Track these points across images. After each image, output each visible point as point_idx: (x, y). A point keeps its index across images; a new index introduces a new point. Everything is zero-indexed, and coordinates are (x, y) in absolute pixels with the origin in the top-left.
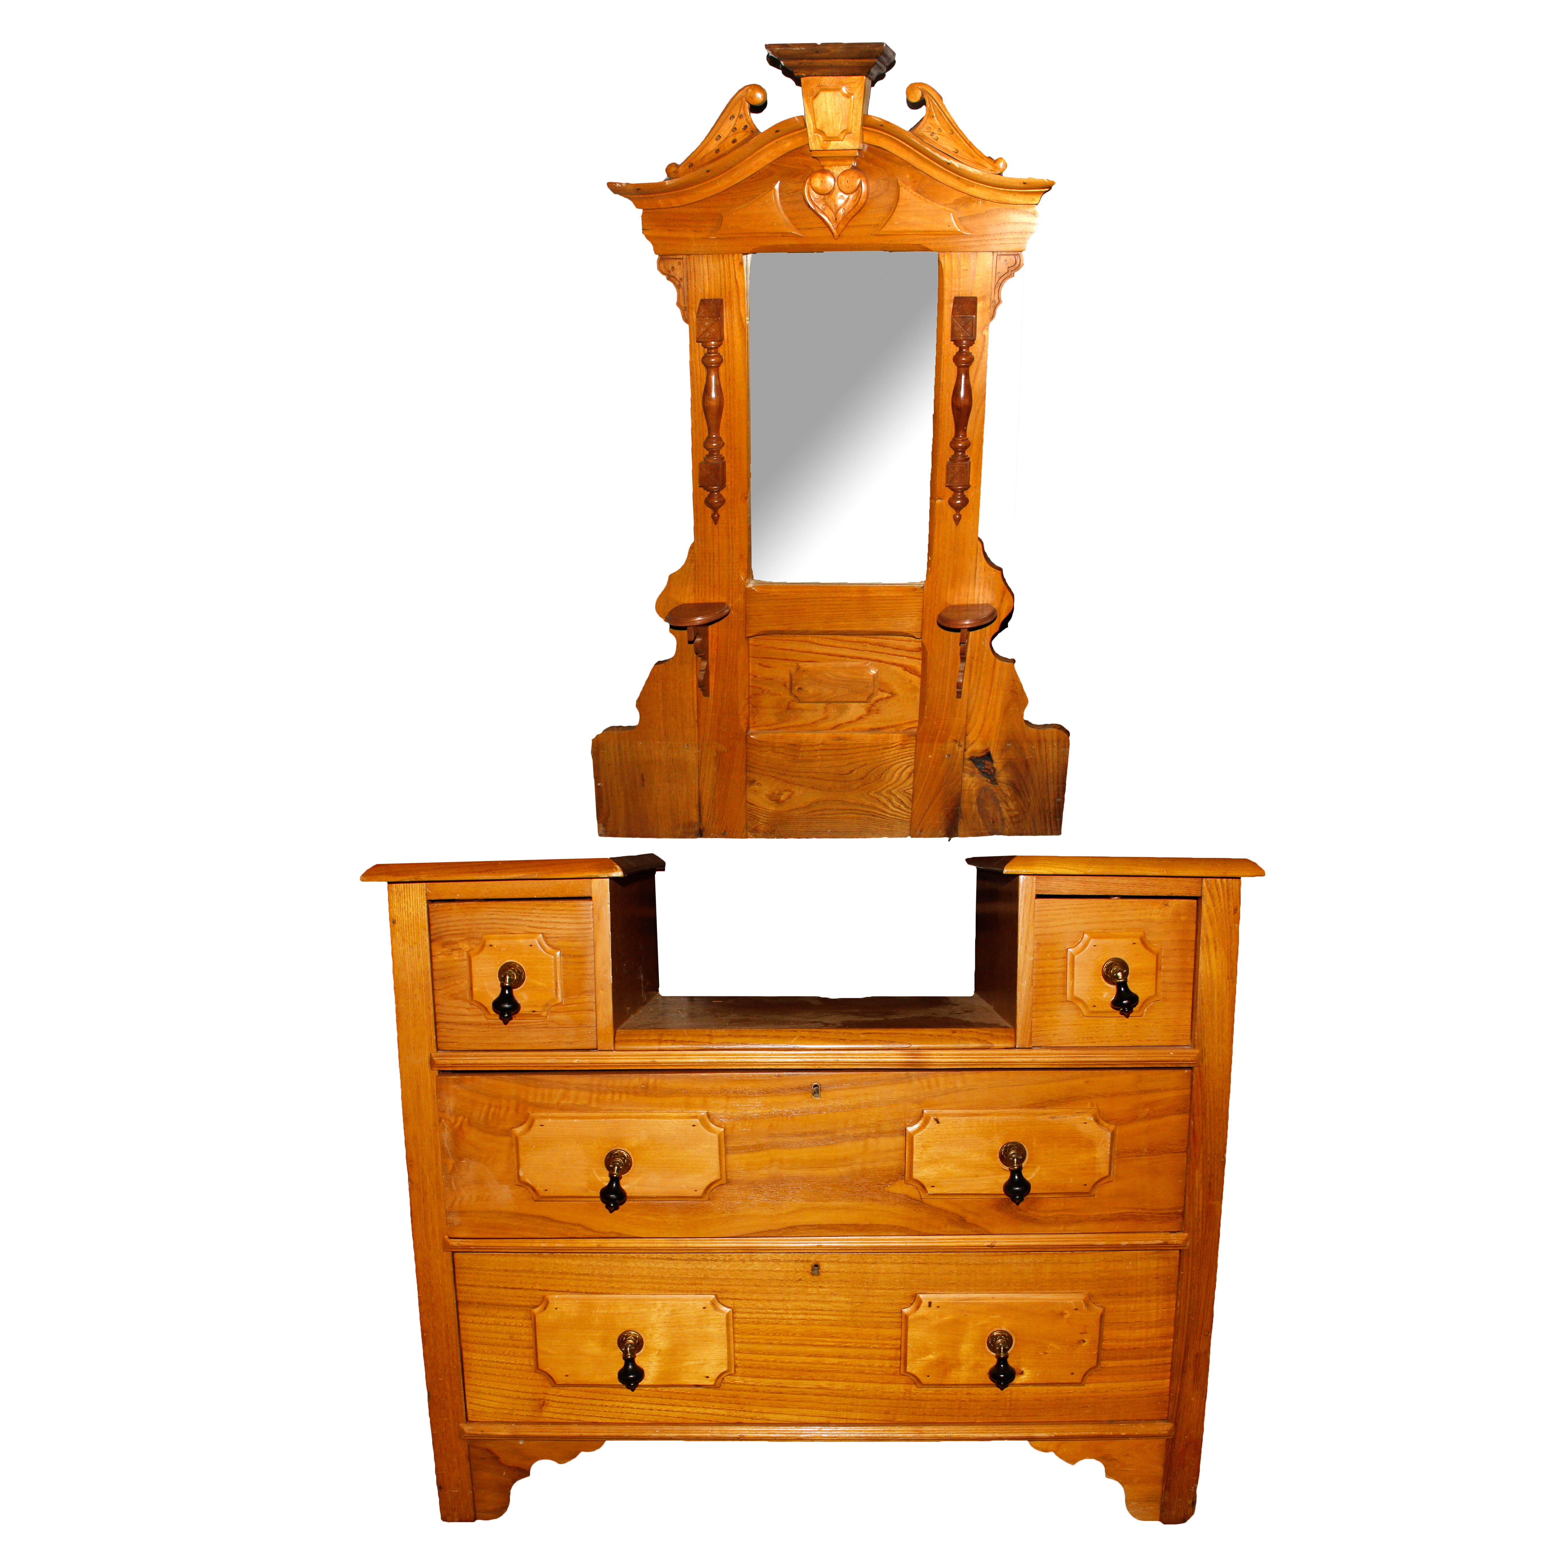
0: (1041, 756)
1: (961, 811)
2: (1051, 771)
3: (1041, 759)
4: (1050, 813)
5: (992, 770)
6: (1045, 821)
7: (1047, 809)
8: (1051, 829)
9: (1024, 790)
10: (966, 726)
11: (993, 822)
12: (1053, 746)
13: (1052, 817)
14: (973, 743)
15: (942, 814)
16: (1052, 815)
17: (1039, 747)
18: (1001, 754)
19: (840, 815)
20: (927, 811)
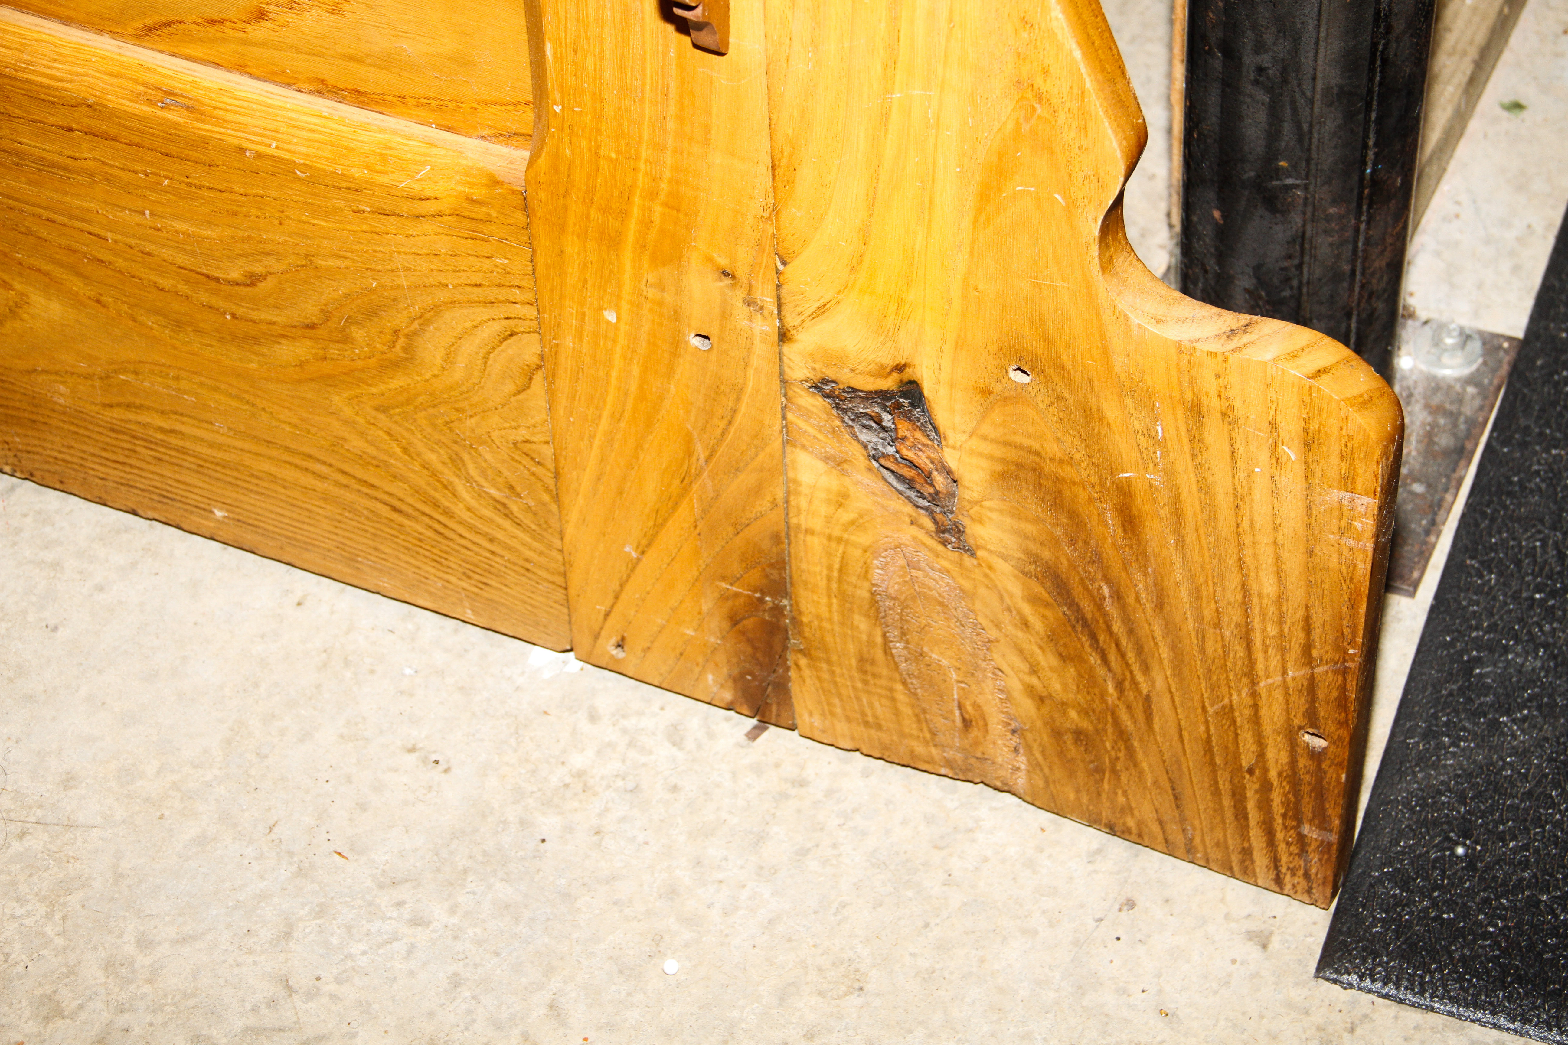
0: (1205, 488)
1: (796, 622)
2: (1268, 585)
3: (1209, 506)
4: (1266, 787)
5: (940, 480)
6: (1241, 815)
7: (1247, 760)
8: (1276, 862)
9: (1117, 627)
10: (775, 211)
11: (967, 723)
12: (1277, 460)
13: (1278, 809)
14: (822, 310)
15: (706, 605)
16: (1276, 797)
17: (1196, 440)
18: (984, 416)
19: (248, 460)
20: (633, 566)
